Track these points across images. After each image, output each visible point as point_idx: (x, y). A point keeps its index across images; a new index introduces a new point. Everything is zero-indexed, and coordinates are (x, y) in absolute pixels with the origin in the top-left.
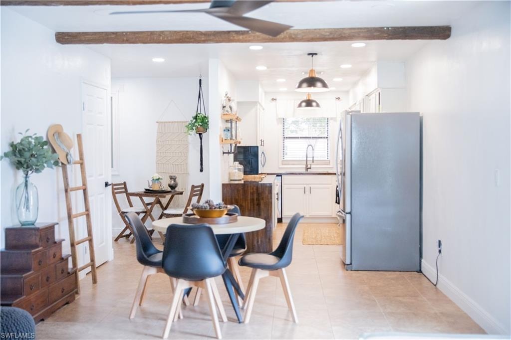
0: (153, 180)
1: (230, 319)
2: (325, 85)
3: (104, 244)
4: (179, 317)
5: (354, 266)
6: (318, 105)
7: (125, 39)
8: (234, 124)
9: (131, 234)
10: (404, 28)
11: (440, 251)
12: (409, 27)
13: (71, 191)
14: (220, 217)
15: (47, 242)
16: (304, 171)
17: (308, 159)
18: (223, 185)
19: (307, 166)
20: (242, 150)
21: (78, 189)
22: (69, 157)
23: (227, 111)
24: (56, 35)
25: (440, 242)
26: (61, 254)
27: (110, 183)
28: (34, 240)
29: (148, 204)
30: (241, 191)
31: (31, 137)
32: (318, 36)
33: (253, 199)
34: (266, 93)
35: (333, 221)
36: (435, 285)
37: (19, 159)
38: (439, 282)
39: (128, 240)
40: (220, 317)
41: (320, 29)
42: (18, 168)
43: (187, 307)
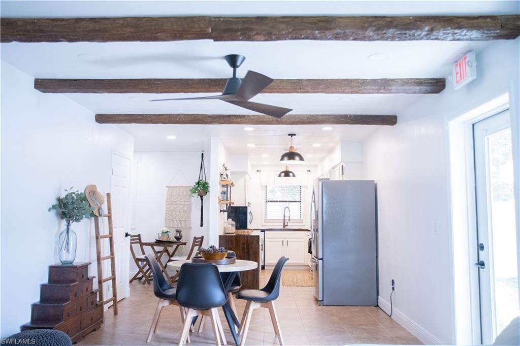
0: (163, 232)
1: (228, 343)
2: (301, 159)
3: (123, 283)
4: (187, 341)
5: (325, 303)
6: (294, 176)
7: (149, 120)
8: (229, 189)
9: (142, 277)
10: (363, 115)
11: (393, 289)
12: (366, 115)
13: (101, 238)
14: (222, 259)
15: (82, 278)
16: (282, 228)
17: (285, 218)
18: (220, 236)
19: (284, 223)
20: (234, 210)
21: (106, 237)
22: (101, 211)
23: (224, 178)
24: (96, 116)
25: (393, 281)
26: (92, 289)
27: (129, 234)
28: (72, 276)
29: (158, 252)
30: (235, 241)
31: (74, 193)
32: (298, 120)
33: (244, 248)
34: (252, 165)
35: (306, 268)
36: (390, 316)
37: (64, 211)
38: (393, 314)
39: (141, 282)
40: (222, 342)
41: (299, 115)
42: (62, 218)
43: (193, 334)
